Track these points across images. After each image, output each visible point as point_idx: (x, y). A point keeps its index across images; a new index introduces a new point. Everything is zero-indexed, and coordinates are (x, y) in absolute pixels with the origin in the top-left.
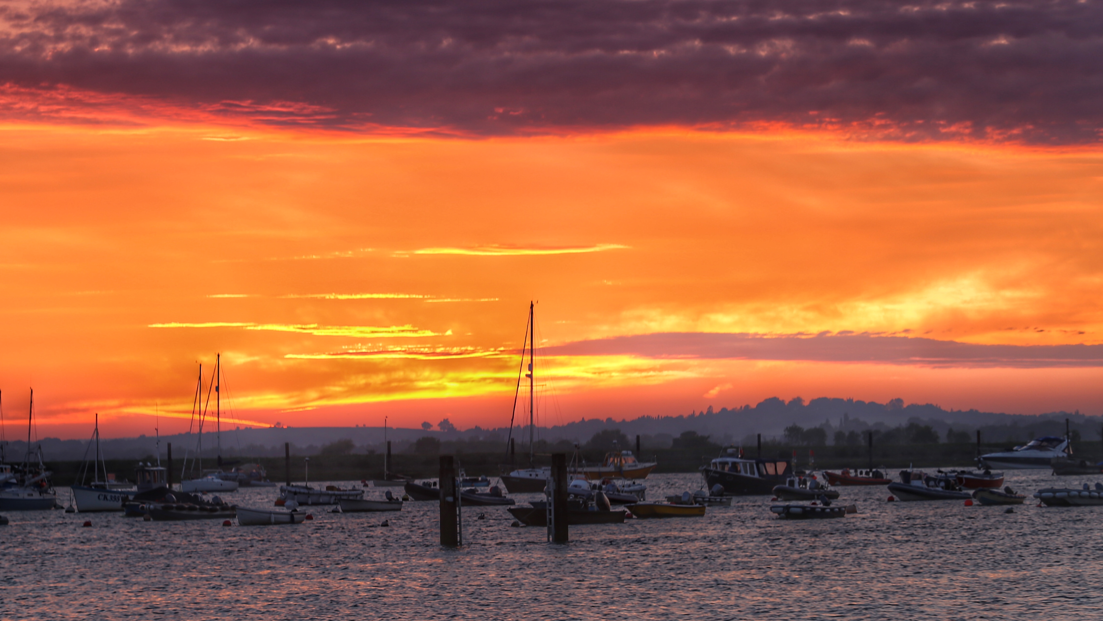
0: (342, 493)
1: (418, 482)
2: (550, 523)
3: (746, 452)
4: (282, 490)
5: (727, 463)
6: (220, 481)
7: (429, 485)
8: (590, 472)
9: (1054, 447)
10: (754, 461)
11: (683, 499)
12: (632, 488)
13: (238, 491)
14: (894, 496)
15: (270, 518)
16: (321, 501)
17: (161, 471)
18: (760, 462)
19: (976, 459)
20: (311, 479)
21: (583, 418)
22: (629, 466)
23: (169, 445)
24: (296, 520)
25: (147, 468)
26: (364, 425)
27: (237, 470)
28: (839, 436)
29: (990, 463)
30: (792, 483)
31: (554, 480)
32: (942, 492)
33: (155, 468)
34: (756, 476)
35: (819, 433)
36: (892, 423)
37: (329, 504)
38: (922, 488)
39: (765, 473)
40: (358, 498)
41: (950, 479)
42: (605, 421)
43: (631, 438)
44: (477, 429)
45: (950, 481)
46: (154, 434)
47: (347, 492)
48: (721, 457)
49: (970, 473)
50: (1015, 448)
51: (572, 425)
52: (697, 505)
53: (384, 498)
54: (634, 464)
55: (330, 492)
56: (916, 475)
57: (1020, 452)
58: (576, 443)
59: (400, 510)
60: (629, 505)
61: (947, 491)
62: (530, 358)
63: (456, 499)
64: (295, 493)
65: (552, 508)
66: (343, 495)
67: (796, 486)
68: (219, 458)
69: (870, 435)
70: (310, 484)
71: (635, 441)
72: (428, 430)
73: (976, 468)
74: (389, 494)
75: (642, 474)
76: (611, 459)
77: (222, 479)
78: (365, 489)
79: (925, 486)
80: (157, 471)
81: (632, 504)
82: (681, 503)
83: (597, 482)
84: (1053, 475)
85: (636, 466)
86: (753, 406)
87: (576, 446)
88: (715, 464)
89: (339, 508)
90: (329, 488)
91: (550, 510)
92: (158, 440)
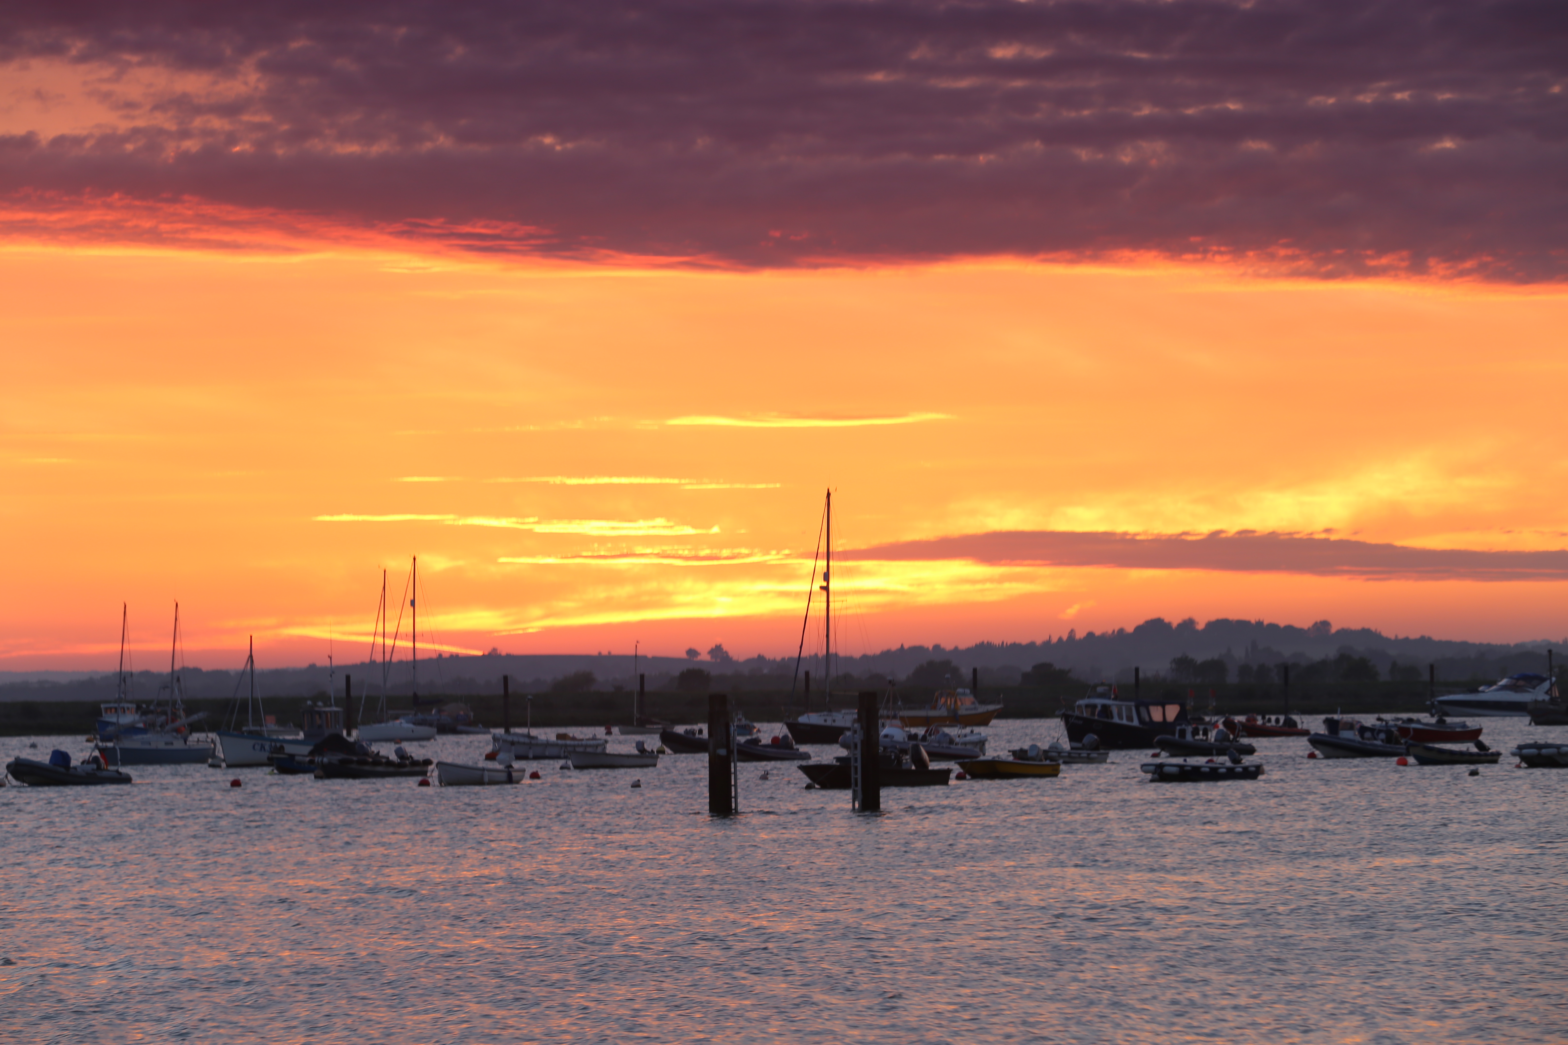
0: (576, 743)
1: (680, 729)
2: (856, 785)
3: (1120, 692)
4: (495, 739)
5: (1094, 707)
6: (411, 726)
7: (693, 732)
8: (909, 718)
9: (1534, 688)
10: (1133, 704)
11: (1030, 754)
12: (968, 739)
13: (435, 740)
14: (1317, 752)
15: (482, 776)
16: (547, 753)
17: (336, 713)
18: (1143, 704)
19: (1428, 703)
20: (535, 724)
21: (902, 645)
22: (967, 709)
23: (348, 678)
24: (514, 779)
25: (317, 709)
26: (609, 653)
27: (439, 711)
28: (1244, 670)
29: (1446, 708)
30: (1183, 733)
31: (862, 728)
32: (1380, 746)
33: (327, 709)
34: (1136, 723)
35: (1216, 667)
36: (1316, 654)
37: (558, 757)
38: (1353, 741)
39: (1147, 719)
40: (599, 750)
41: (1393, 729)
42: (931, 648)
43: (966, 672)
44: (761, 658)
45: (1392, 732)
46: (326, 663)
47: (584, 743)
48: (1089, 697)
49: (1418, 721)
50: (1481, 688)
51: (887, 655)
52: (1048, 762)
53: (635, 752)
54: (973, 706)
55: (560, 742)
56: (1346, 723)
57: (1488, 694)
58: (889, 678)
59: (655, 765)
60: (961, 761)
61: (1388, 745)
62: (825, 563)
63: (730, 752)
64: (513, 743)
65: (859, 764)
66: (578, 746)
67: (1189, 737)
68: (415, 695)
69: (1285, 669)
70: (534, 732)
71: (971, 676)
72: (695, 659)
73: (1427, 715)
74: (640, 746)
75: (984, 720)
76: (943, 700)
77: (414, 724)
78: (608, 738)
79: (1358, 738)
80: (331, 712)
81: (966, 760)
82: (1028, 759)
83: (921, 731)
84: (1530, 724)
85: (975, 709)
86: (1130, 629)
87: (890, 682)
88: (1079, 706)
89: (570, 763)
90: (559, 736)
91: (856, 768)
92: (332, 671)
